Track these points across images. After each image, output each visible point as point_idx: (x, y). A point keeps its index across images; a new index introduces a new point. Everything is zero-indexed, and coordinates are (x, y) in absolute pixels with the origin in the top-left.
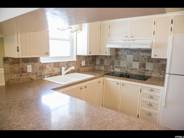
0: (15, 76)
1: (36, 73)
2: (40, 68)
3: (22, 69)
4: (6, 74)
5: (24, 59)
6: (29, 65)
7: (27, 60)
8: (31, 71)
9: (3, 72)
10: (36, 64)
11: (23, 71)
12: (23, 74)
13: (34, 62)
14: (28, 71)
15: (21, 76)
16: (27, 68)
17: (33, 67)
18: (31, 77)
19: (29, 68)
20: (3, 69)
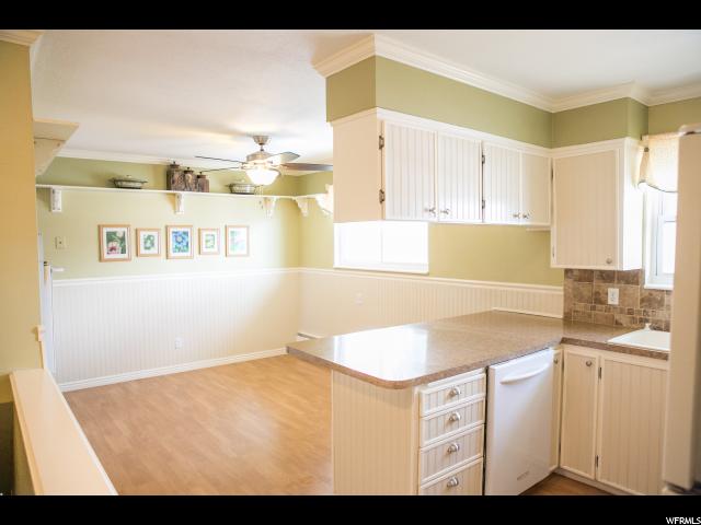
0: (581, 306)
1: (630, 312)
2: (642, 301)
3: (597, 293)
4: (566, 298)
5: (602, 272)
6: (613, 287)
7: (608, 277)
8: (616, 302)
9: (562, 293)
10: (631, 288)
11: (599, 299)
12: (599, 306)
13: (628, 282)
14: (610, 302)
15: (593, 308)
16: (607, 294)
17: (622, 295)
18: (617, 317)
19: (613, 295)
20: (562, 288)
